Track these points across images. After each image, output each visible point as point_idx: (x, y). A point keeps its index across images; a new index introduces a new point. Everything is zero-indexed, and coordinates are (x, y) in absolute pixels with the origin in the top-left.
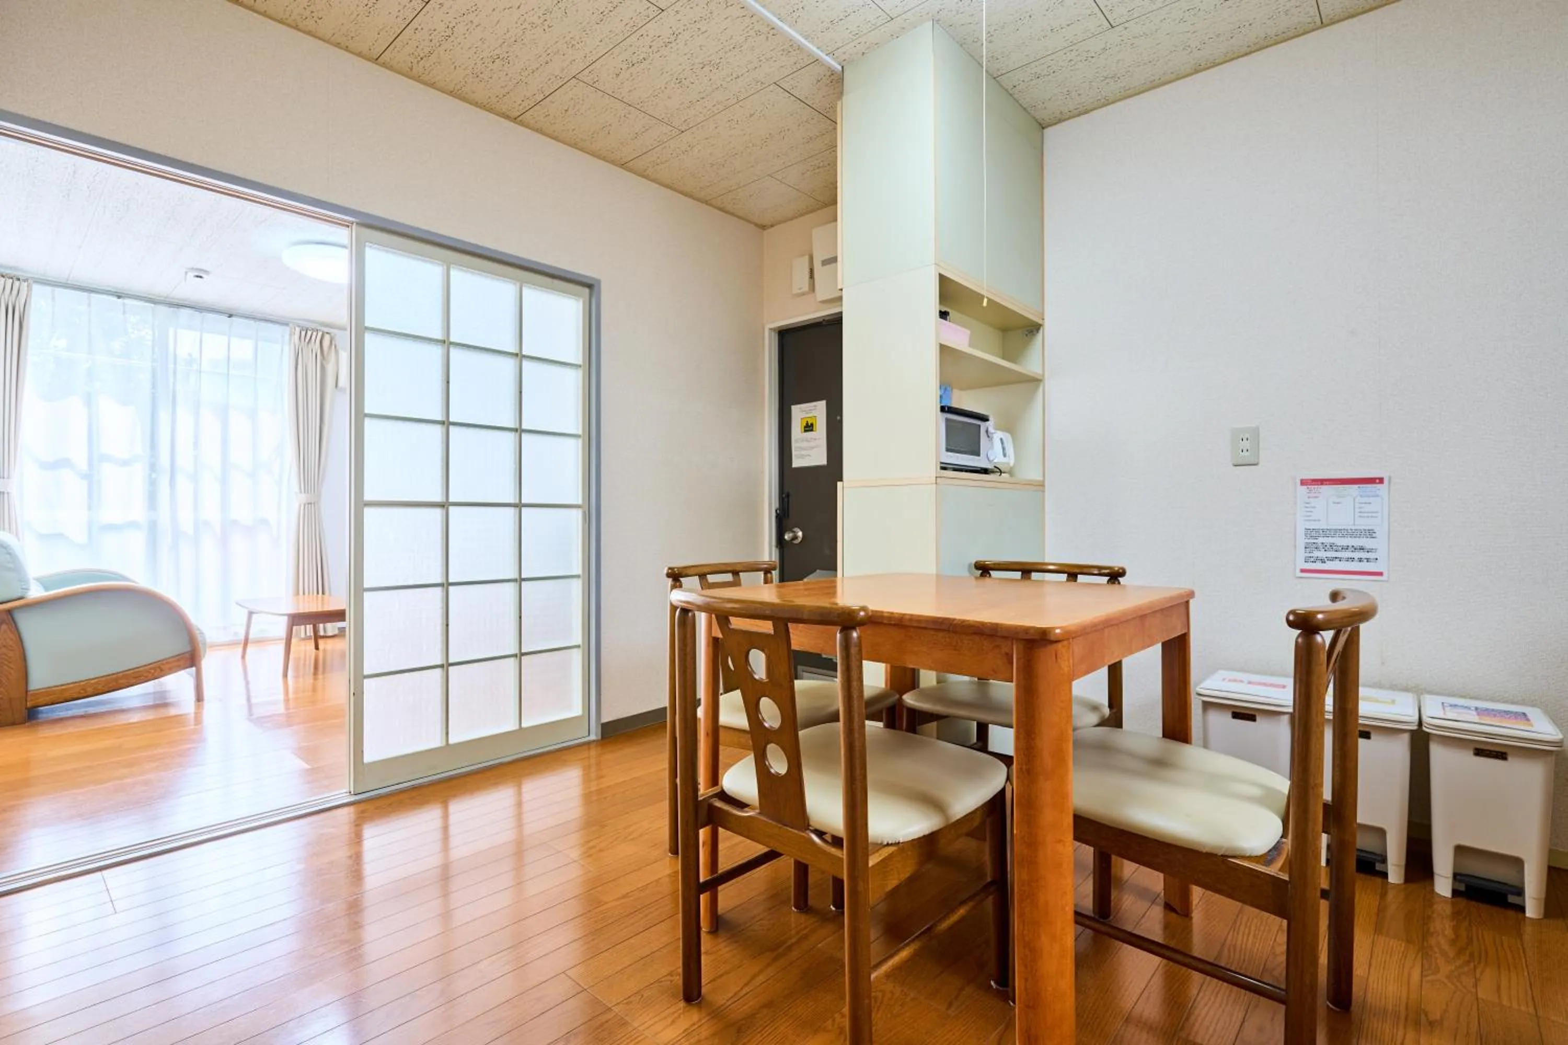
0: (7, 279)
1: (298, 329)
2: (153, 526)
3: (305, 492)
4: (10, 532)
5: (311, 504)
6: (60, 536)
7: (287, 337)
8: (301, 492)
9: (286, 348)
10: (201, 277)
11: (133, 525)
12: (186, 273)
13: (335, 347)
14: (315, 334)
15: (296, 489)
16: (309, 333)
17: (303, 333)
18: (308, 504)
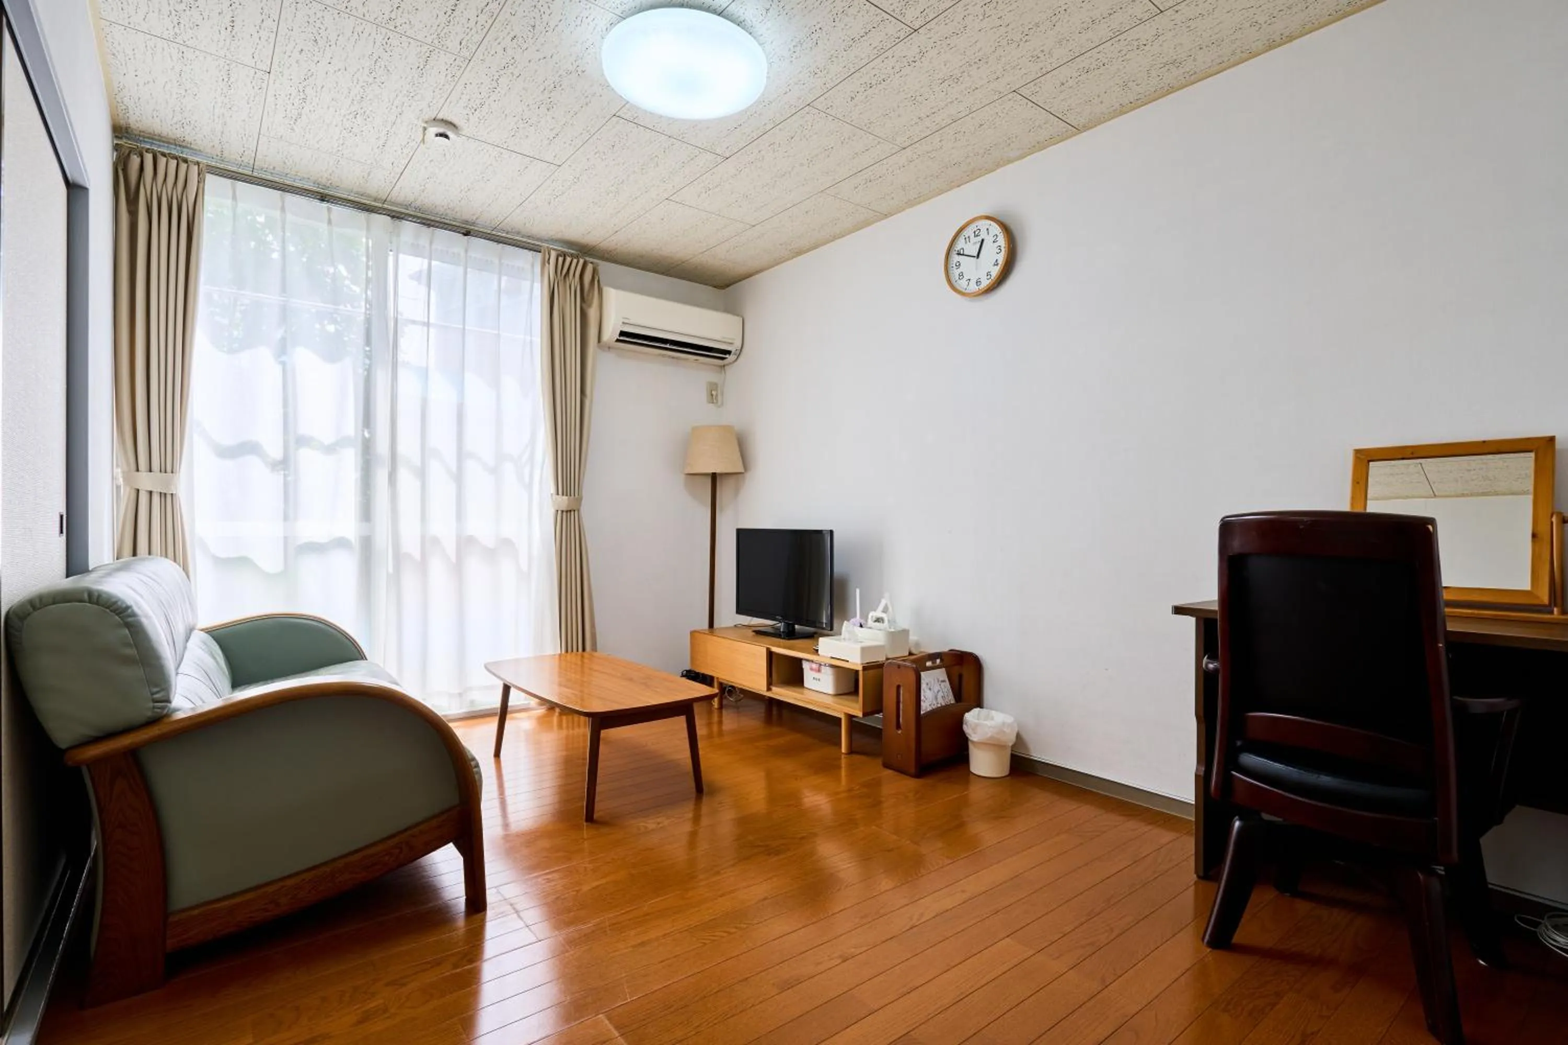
0: (170, 159)
1: (553, 254)
2: (367, 544)
3: (563, 494)
4: (175, 561)
5: (570, 511)
6: (243, 561)
7: (538, 269)
8: (558, 494)
9: (537, 286)
10: (446, 137)
11: (341, 543)
12: (425, 129)
13: (599, 281)
14: (575, 261)
15: (552, 490)
16: (568, 259)
17: (561, 259)
18: (567, 512)
